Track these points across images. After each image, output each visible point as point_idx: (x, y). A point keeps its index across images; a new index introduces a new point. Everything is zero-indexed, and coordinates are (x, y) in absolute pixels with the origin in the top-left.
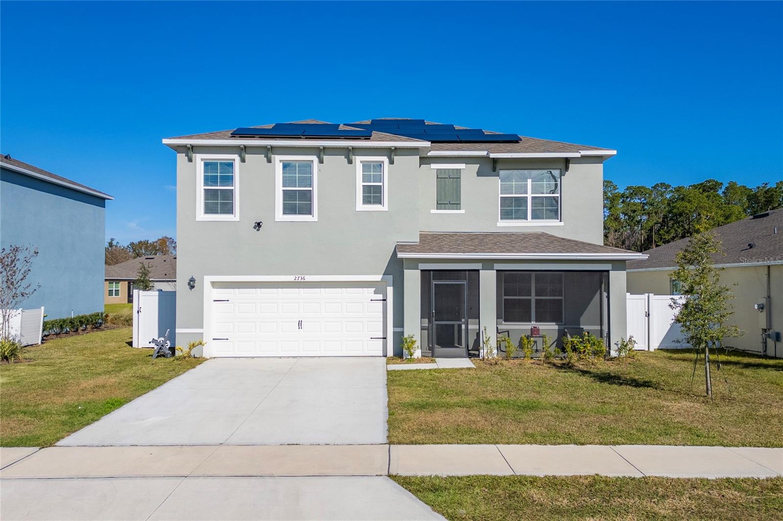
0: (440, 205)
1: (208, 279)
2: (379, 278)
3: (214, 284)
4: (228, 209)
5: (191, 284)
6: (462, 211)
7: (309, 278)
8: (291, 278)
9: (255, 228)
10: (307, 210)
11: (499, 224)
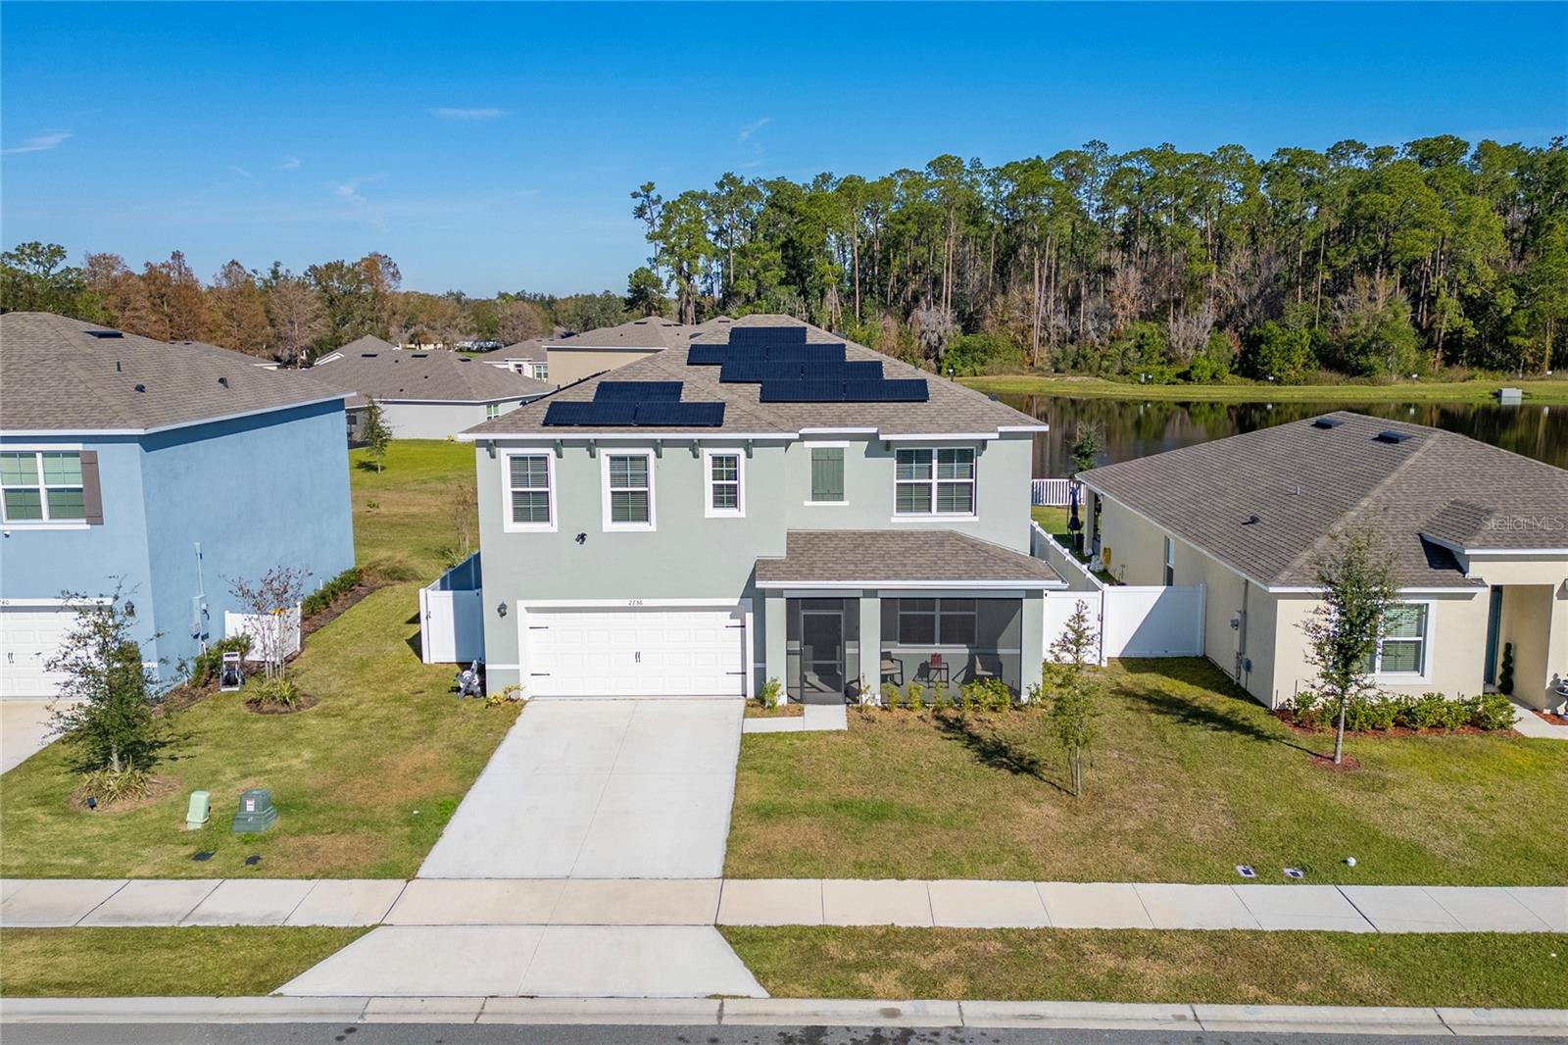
0: (816, 496)
1: (522, 604)
2: (735, 602)
3: (529, 610)
4: (543, 516)
5: (502, 610)
6: (845, 503)
7: (646, 603)
8: (624, 603)
9: (577, 540)
10: (643, 516)
11: (893, 520)
